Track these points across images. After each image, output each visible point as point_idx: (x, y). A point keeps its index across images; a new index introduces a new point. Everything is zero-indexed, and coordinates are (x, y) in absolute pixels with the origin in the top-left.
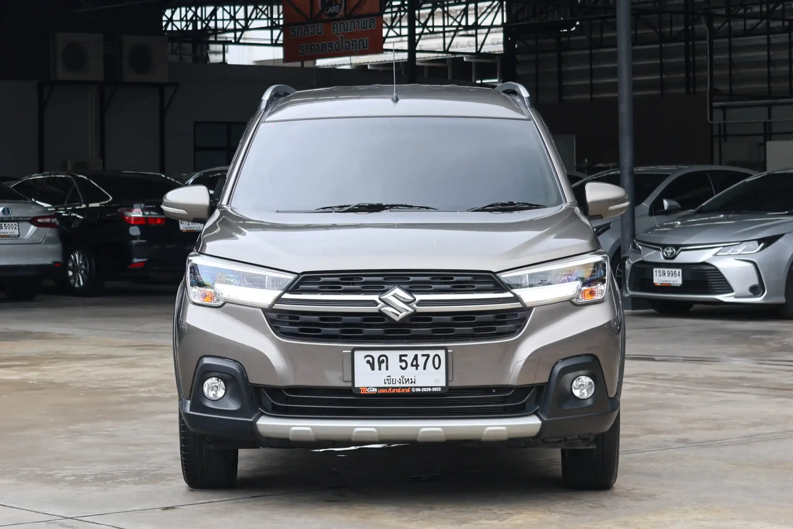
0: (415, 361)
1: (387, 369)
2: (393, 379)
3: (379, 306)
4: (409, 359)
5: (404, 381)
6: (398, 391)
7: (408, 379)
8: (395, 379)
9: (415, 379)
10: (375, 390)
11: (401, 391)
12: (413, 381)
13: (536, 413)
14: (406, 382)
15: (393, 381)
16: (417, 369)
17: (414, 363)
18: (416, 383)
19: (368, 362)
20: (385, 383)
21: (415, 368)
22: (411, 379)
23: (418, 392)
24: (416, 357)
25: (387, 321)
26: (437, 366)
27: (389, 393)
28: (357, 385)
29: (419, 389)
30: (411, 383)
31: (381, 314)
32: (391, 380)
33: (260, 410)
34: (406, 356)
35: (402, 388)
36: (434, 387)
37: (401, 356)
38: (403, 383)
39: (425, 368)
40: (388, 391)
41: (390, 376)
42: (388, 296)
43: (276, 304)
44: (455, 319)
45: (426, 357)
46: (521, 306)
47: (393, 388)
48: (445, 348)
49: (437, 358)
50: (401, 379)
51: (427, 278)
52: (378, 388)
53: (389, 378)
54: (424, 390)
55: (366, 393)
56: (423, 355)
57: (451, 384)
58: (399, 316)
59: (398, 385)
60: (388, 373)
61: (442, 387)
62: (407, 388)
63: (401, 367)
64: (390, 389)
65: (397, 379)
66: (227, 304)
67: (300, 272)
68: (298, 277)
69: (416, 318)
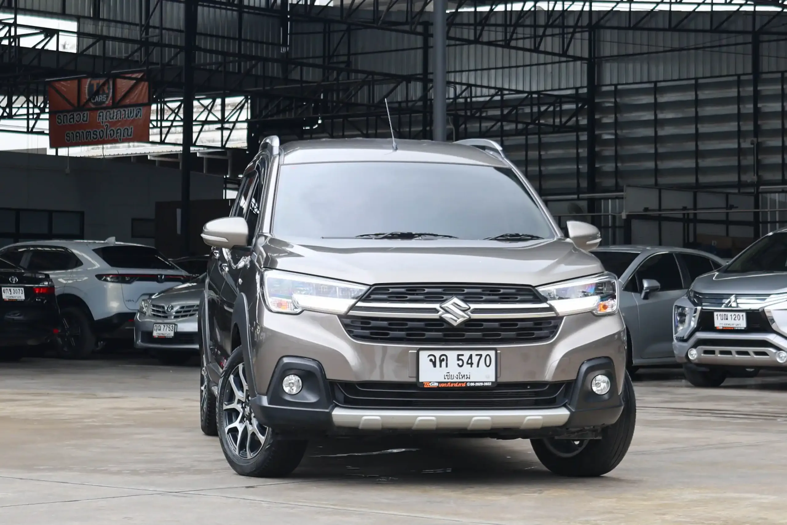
0: (470, 360)
1: (447, 366)
2: (451, 375)
3: (440, 313)
4: (465, 358)
5: (461, 377)
6: (456, 385)
7: (464, 375)
8: (453, 375)
9: (470, 375)
10: (437, 384)
11: (458, 385)
12: (468, 377)
13: (565, 406)
14: (462, 377)
15: (451, 377)
16: (471, 367)
18: (471, 378)
19: (431, 360)
20: (445, 379)
21: (470, 365)
22: (467, 375)
23: (472, 386)
24: (471, 357)
25: (445, 326)
26: (488, 364)
27: (448, 387)
28: (421, 380)
29: (473, 383)
30: (467, 378)
31: (442, 320)
32: (450, 375)
33: (334, 402)
34: (463, 355)
35: (459, 382)
36: (486, 382)
37: (459, 355)
38: (460, 378)
39: (478, 366)
40: (447, 385)
41: (449, 373)
42: (448, 305)
43: (351, 311)
44: (502, 325)
45: (479, 357)
46: (555, 315)
47: (451, 383)
48: (495, 349)
49: (488, 357)
50: (458, 375)
51: (479, 291)
52: (439, 383)
53: (448, 374)
54: (477, 384)
55: (429, 387)
56: (477, 355)
57: (499, 380)
58: (457, 322)
59: (455, 380)
60: (448, 370)
61: (492, 382)
62: (463, 382)
63: (458, 364)
64: (449, 383)
65: (455, 375)
66: (305, 311)
67: (371, 284)
68: (370, 288)
69: (470, 324)
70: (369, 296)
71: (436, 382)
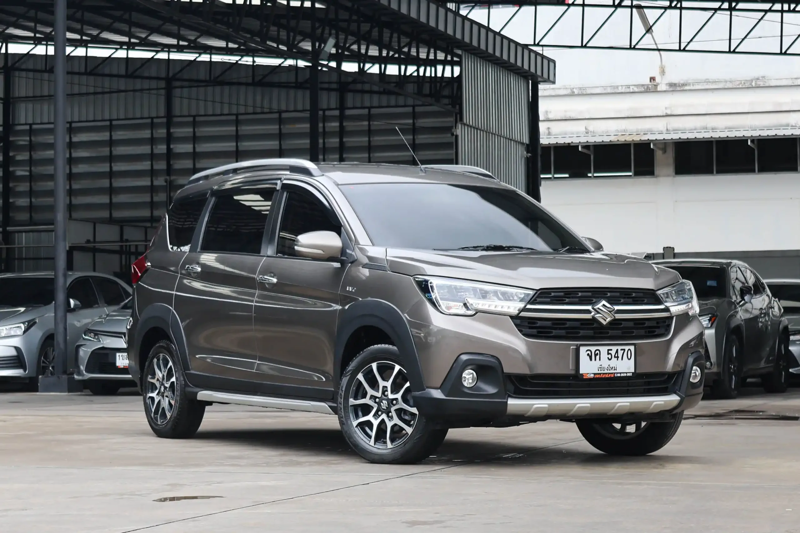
0: (617, 354)
1: (600, 360)
2: (603, 367)
3: (593, 314)
4: (613, 352)
6: (607, 376)
7: (612, 367)
10: (592, 375)
11: (608, 375)
12: (615, 368)
14: (611, 369)
15: (603, 369)
16: (618, 360)
17: (616, 356)
18: (617, 369)
19: (588, 354)
20: (599, 370)
21: (616, 359)
22: (614, 367)
23: (618, 376)
24: (617, 351)
25: (597, 325)
26: (629, 357)
27: (601, 378)
28: (581, 372)
30: (614, 370)
31: (594, 319)
33: (508, 393)
34: (611, 350)
35: (609, 373)
36: (628, 372)
37: (608, 350)
38: (609, 370)
39: (622, 359)
40: (600, 376)
41: (601, 365)
42: (599, 306)
43: (522, 313)
44: (635, 324)
45: (623, 351)
46: (669, 315)
48: (634, 344)
49: (629, 351)
50: (608, 367)
52: (595, 374)
53: (601, 366)
54: (622, 375)
55: (587, 378)
56: (621, 350)
57: (637, 372)
58: (606, 321)
59: (606, 371)
60: (600, 362)
61: (633, 373)
62: (612, 373)
63: (608, 358)
64: (602, 374)
65: (606, 367)
66: (478, 313)
67: (538, 288)
68: (536, 293)
69: (615, 323)
70: (535, 300)
71: (592, 374)
